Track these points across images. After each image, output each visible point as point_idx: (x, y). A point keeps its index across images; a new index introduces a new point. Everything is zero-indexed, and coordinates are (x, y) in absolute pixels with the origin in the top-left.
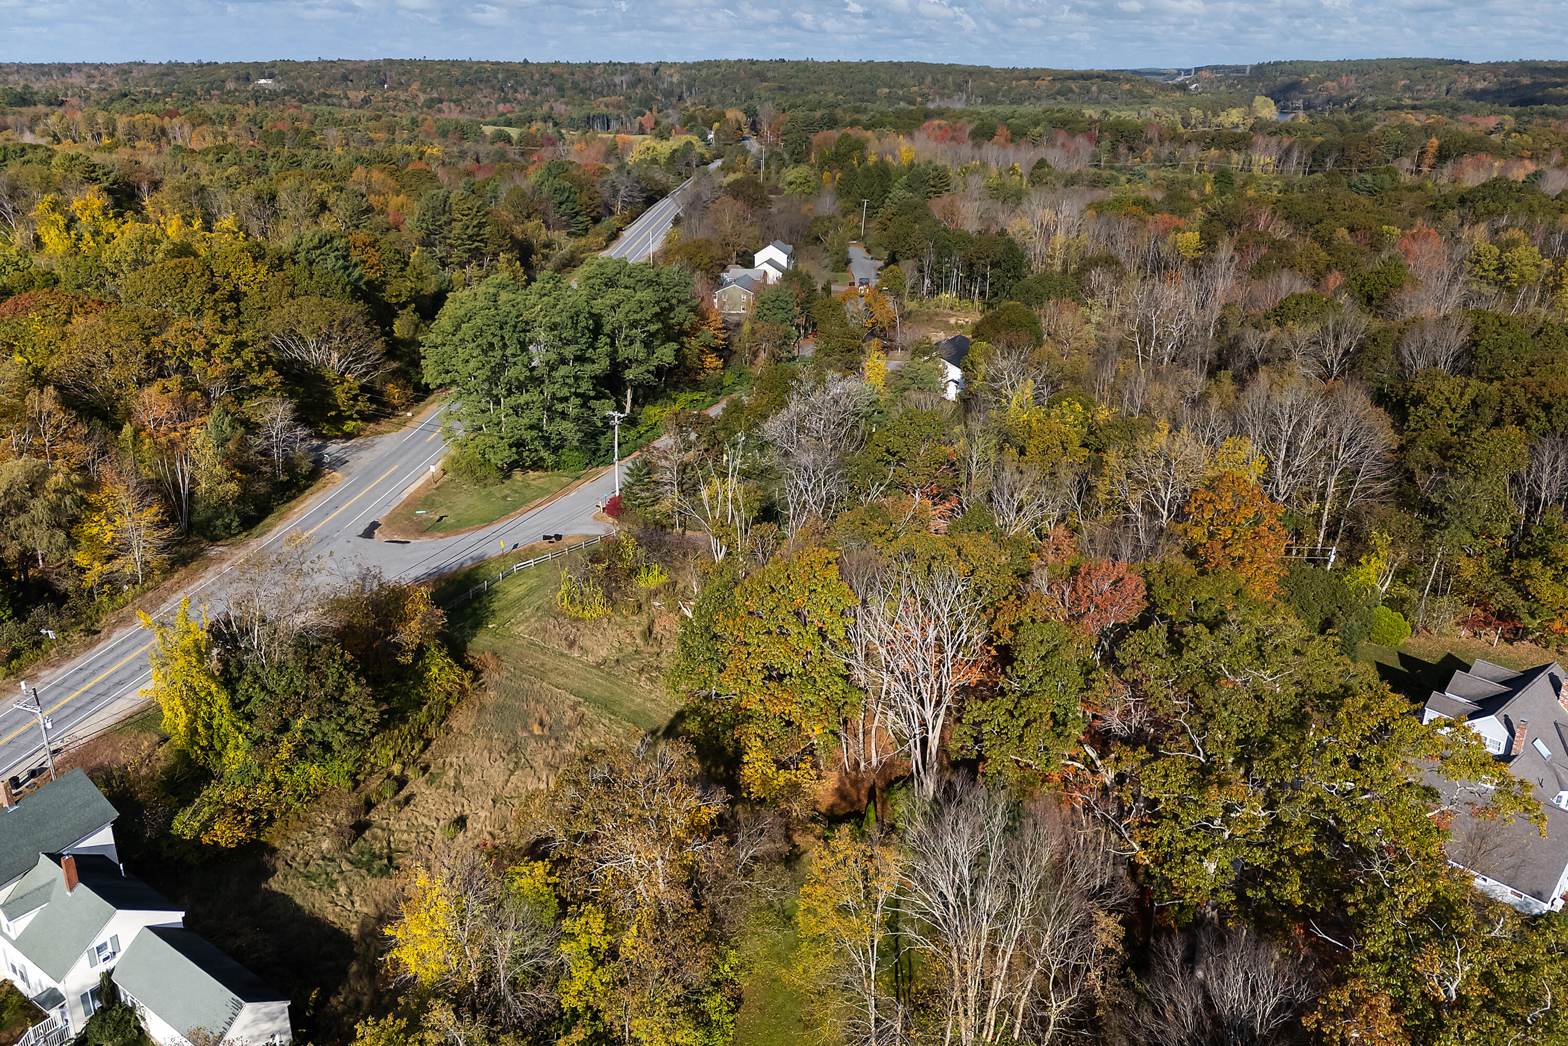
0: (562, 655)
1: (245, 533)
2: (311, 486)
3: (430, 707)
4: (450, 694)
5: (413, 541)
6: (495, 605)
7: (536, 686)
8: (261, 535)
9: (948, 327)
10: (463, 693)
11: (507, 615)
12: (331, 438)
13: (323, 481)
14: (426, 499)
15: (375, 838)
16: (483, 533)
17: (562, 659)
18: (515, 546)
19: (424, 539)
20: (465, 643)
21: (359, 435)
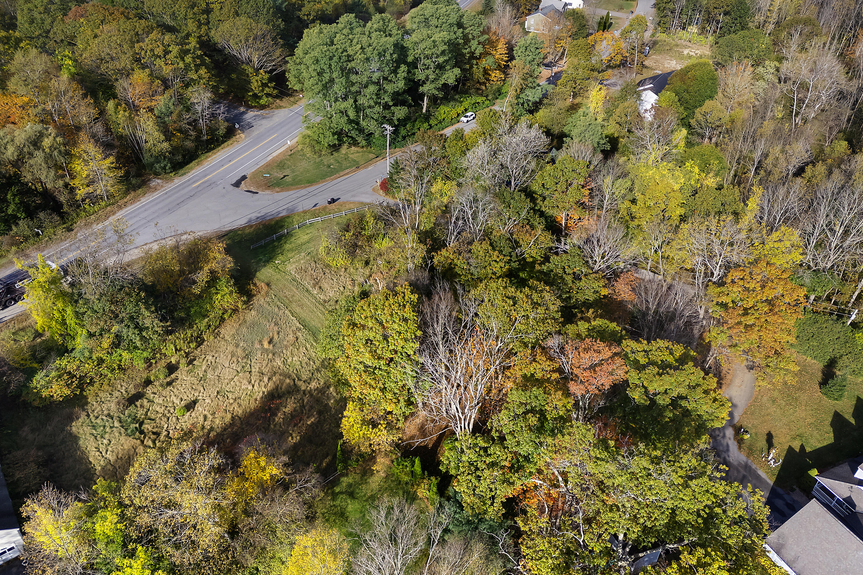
0: (307, 290)
1: (174, 173)
2: (226, 141)
3: (210, 320)
4: (227, 311)
5: (260, 192)
6: (287, 246)
7: (281, 312)
8: (182, 175)
9: (680, 57)
10: (235, 311)
11: (290, 255)
12: (252, 107)
13: (234, 138)
14: (281, 162)
15: (142, 406)
16: (303, 192)
17: (306, 294)
18: (315, 206)
19: (268, 192)
20: (256, 271)
21: (268, 106)
